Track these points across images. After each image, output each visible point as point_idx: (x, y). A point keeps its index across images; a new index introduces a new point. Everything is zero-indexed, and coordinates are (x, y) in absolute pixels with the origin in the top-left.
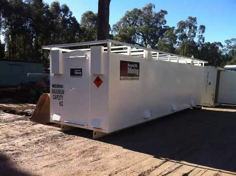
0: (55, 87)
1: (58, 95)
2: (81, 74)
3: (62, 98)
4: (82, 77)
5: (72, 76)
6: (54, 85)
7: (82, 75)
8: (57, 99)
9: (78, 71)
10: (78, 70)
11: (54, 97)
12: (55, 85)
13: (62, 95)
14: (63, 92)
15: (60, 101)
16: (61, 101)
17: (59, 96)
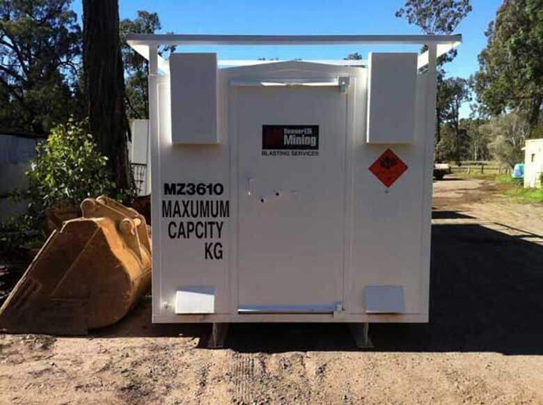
0: (179, 193)
1: (199, 219)
2: (314, 144)
3: (220, 230)
4: (317, 154)
5: (268, 151)
6: (173, 186)
7: (316, 147)
8: (193, 234)
9: (298, 135)
10: (299, 132)
11: (175, 230)
12: (183, 186)
13: (219, 219)
14: (224, 209)
15: (208, 240)
16: (215, 240)
17: (200, 223)
